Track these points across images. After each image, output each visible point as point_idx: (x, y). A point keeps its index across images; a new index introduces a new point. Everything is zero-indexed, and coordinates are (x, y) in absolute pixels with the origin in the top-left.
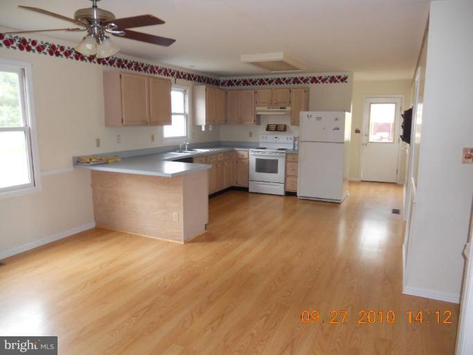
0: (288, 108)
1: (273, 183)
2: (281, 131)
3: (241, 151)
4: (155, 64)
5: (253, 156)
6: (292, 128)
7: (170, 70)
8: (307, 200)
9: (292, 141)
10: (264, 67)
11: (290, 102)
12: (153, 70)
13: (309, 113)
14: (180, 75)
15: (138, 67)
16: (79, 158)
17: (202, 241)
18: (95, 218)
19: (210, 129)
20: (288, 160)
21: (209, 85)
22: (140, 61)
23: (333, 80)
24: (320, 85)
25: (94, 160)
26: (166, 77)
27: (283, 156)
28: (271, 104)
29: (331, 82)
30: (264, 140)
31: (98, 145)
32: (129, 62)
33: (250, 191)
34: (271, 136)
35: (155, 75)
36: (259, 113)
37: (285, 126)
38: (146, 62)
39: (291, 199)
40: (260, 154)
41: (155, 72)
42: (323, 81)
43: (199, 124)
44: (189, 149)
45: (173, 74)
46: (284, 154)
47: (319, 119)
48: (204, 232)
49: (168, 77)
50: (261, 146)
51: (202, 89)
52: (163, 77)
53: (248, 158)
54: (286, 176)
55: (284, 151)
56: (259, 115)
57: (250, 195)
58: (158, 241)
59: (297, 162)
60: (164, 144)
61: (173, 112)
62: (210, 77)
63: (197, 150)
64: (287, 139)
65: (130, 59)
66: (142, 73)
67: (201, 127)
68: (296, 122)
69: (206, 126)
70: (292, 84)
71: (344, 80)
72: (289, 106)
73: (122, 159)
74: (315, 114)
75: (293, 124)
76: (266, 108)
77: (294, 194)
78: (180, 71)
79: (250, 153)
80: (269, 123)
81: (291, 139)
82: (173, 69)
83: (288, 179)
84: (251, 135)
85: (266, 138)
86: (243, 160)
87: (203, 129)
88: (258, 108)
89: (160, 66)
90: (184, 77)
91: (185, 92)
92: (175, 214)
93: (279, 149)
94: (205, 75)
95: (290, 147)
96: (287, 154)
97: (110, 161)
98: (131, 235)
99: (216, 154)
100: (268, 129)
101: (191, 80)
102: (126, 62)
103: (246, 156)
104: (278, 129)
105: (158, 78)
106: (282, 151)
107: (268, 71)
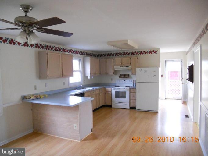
0: (130, 67)
1: (124, 103)
2: (126, 77)
3: (108, 88)
4: (65, 47)
5: (113, 90)
6: (132, 76)
7: (73, 50)
8: (141, 111)
9: (132, 82)
10: (118, 48)
11: (130, 64)
12: (64, 50)
13: (141, 69)
14: (77, 52)
15: (56, 49)
16: (25, 96)
17: (90, 140)
18: (33, 127)
19: (92, 78)
20: (131, 91)
21: (91, 57)
22: (57, 46)
23: (150, 52)
24: (145, 55)
25: (33, 97)
26: (70, 54)
27: (128, 90)
28: (122, 65)
29: (149, 53)
30: (119, 82)
31: (36, 89)
32: (52, 47)
33: (112, 107)
34: (122, 80)
35: (65, 53)
36: (115, 69)
37: (129, 75)
38: (61, 47)
39: (133, 111)
40: (117, 89)
41: (65, 51)
42: (146, 53)
43: (87, 75)
44: (83, 88)
45: (74, 52)
46: (129, 89)
47: (145, 71)
48: (91, 133)
49: (72, 54)
50: (117, 85)
51: (88, 59)
52: (69, 53)
53: (111, 91)
54: (130, 100)
55: (129, 87)
56: (116, 70)
57: (113, 109)
58: (67, 140)
59: (135, 93)
60: (70, 86)
61: (74, 70)
62: (92, 53)
63: (86, 88)
64: (130, 81)
65: (52, 45)
66: (59, 52)
67: (88, 76)
68: (134, 73)
69: (91, 77)
70: (131, 55)
71: (156, 52)
72: (130, 65)
73: (48, 95)
74: (143, 69)
75: (132, 74)
76: (119, 67)
77: (135, 108)
78: (77, 50)
79: (112, 89)
80: (121, 74)
81: (132, 81)
82: (74, 50)
83: (131, 101)
84: (112, 80)
85: (120, 81)
86: (109, 92)
87: (89, 78)
88: (115, 67)
89: (67, 48)
90: (79, 53)
91: (80, 60)
92: (75, 125)
93: (126, 86)
94: (89, 52)
95: (131, 85)
96: (130, 89)
97: (41, 97)
98: (52, 136)
99: (96, 90)
100: (120, 76)
101: (83, 54)
102: (50, 47)
103: (110, 90)
104: (125, 76)
105: (66, 54)
106: (128, 87)
107: (121, 49)
